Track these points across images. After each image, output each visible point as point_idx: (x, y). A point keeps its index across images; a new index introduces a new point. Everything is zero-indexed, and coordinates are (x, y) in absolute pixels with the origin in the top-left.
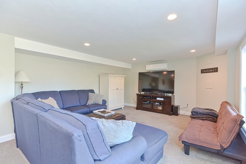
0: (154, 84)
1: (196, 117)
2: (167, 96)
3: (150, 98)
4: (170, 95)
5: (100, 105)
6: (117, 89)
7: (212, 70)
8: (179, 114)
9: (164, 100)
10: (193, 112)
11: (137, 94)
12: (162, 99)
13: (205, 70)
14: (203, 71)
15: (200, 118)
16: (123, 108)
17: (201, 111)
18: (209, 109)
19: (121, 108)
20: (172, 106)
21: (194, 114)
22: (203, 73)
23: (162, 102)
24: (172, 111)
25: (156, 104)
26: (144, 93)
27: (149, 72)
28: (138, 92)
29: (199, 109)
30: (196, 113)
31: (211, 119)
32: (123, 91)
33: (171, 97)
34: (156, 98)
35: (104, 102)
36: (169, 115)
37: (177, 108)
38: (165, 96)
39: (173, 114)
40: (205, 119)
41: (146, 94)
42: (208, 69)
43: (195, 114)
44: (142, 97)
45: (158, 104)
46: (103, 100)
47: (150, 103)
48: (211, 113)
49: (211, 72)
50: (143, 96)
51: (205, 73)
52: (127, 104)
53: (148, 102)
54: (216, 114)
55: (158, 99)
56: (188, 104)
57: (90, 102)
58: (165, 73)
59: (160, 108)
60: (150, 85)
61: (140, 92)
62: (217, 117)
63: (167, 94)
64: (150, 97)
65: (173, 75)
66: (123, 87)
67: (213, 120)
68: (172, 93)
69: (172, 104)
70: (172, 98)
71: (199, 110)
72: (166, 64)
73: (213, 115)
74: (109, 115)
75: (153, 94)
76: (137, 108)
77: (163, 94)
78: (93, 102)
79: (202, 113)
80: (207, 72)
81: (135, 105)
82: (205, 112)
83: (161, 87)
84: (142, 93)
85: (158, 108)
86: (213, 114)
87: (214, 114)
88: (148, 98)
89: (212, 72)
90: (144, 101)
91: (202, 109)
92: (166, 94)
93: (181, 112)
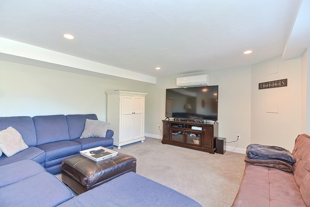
0: (190, 107)
1: (255, 163)
2: (207, 123)
3: (183, 127)
4: (212, 122)
5: (102, 139)
6: (133, 113)
7: (278, 83)
8: (225, 151)
9: (203, 129)
10: (250, 153)
11: (163, 121)
12: (200, 129)
13: (266, 83)
14: (262, 86)
15: (263, 165)
16: (143, 142)
17: (263, 151)
18: (277, 148)
19: (141, 141)
20: (215, 139)
21: (252, 156)
22: (263, 88)
23: (200, 134)
24: (215, 147)
25: (191, 135)
26: (173, 118)
27: (182, 89)
28: (164, 118)
29: (260, 146)
30: (256, 154)
31: (282, 166)
32: (143, 116)
33: (212, 126)
34: (190, 126)
35: (110, 134)
36: (210, 153)
37: (222, 142)
38: (204, 123)
39: (216, 151)
40: (271, 165)
41: (177, 120)
42: (271, 82)
43: (254, 156)
44: (170, 125)
45: (194, 136)
46: (108, 131)
47: (182, 134)
48: (283, 155)
49: (275, 87)
50: (172, 124)
51: (266, 88)
52: (149, 135)
53: (180, 132)
54: (291, 158)
55: (194, 128)
56: (238, 136)
57: (86, 134)
58: (205, 90)
59: (197, 142)
60: (185, 107)
61: (168, 118)
62: (293, 163)
63: (208, 121)
64: (183, 125)
65: (215, 94)
66: (143, 110)
67: (287, 169)
68: (215, 118)
69: (215, 136)
70: (214, 126)
71: (259, 149)
72: (206, 75)
73: (286, 159)
74: (104, 159)
75: (186, 121)
76: (164, 142)
77: (202, 121)
78: (91, 134)
79: (266, 155)
80: (268, 87)
81: (160, 137)
82: (272, 154)
83: (200, 110)
84: (172, 119)
85: (194, 142)
86: (286, 157)
87: (288, 158)
88: (179, 127)
89: (278, 86)
90: (173, 131)
91: (264, 146)
92: (205, 121)
93: (228, 148)
